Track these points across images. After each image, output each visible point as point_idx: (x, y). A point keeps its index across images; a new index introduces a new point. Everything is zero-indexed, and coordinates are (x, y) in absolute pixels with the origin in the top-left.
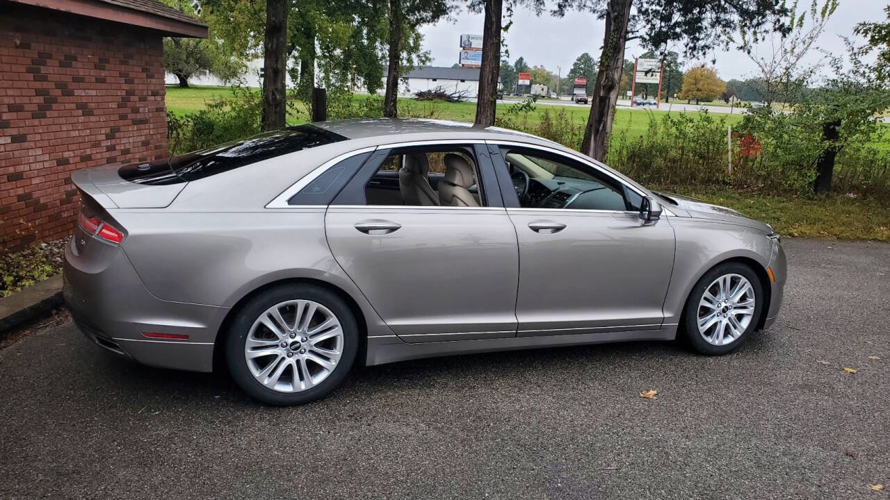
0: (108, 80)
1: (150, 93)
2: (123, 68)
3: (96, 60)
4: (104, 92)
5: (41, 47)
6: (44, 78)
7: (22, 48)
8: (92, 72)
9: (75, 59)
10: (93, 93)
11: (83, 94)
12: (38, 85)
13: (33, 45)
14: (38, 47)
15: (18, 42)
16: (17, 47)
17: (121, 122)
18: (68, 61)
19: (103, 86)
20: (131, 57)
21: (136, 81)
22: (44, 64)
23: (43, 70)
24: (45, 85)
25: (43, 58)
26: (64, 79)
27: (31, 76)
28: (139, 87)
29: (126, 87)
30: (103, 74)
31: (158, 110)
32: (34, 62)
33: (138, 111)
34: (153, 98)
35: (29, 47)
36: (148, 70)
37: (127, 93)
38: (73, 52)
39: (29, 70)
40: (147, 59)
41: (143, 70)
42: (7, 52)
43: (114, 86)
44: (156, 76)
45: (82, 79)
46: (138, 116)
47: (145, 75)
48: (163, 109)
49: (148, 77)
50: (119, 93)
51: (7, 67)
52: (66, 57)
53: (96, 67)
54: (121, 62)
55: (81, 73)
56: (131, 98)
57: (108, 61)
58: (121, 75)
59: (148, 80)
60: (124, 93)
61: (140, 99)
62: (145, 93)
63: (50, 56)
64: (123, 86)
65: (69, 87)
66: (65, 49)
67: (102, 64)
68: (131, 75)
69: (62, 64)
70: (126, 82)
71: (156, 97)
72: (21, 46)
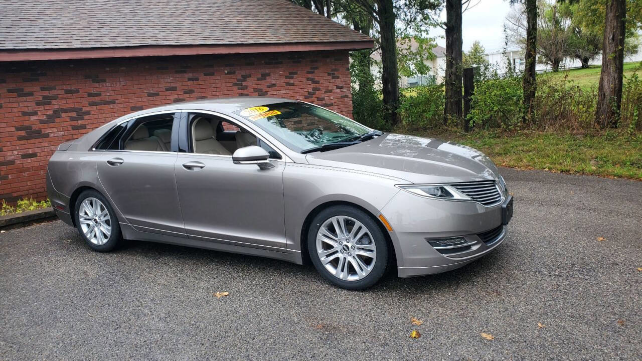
0: (296, 84)
1: (335, 87)
2: (310, 76)
3: (287, 73)
4: (292, 91)
5: (243, 73)
6: (246, 88)
7: (230, 74)
8: (283, 81)
9: (269, 75)
10: (284, 92)
11: (275, 93)
12: (241, 92)
13: (237, 72)
14: (239, 73)
15: (226, 72)
16: (226, 74)
18: (264, 77)
19: (292, 87)
20: (317, 68)
21: (322, 82)
22: (245, 81)
23: (244, 84)
24: (245, 91)
25: (245, 77)
26: (259, 87)
27: (236, 88)
29: (314, 86)
30: (292, 81)
31: (342, 97)
32: (238, 80)
33: (323, 99)
34: (339, 90)
35: (234, 73)
36: (333, 74)
37: (313, 89)
38: (267, 72)
39: (235, 85)
40: (333, 67)
41: (329, 75)
42: (219, 78)
43: (301, 87)
44: (341, 76)
45: (274, 86)
46: (324, 102)
47: (330, 77)
48: (347, 97)
49: (333, 78)
50: (306, 90)
51: (219, 85)
52: (262, 75)
53: (287, 77)
54: (308, 72)
55: (273, 82)
56: (317, 92)
57: (296, 73)
58: (308, 80)
59: (333, 80)
60: (310, 90)
61: (325, 92)
62: (330, 88)
63: (250, 76)
64: (309, 86)
65: (264, 91)
66: (262, 71)
67: (291, 75)
68: (317, 79)
69: (258, 79)
70: (313, 83)
71: (342, 90)
72: (229, 73)
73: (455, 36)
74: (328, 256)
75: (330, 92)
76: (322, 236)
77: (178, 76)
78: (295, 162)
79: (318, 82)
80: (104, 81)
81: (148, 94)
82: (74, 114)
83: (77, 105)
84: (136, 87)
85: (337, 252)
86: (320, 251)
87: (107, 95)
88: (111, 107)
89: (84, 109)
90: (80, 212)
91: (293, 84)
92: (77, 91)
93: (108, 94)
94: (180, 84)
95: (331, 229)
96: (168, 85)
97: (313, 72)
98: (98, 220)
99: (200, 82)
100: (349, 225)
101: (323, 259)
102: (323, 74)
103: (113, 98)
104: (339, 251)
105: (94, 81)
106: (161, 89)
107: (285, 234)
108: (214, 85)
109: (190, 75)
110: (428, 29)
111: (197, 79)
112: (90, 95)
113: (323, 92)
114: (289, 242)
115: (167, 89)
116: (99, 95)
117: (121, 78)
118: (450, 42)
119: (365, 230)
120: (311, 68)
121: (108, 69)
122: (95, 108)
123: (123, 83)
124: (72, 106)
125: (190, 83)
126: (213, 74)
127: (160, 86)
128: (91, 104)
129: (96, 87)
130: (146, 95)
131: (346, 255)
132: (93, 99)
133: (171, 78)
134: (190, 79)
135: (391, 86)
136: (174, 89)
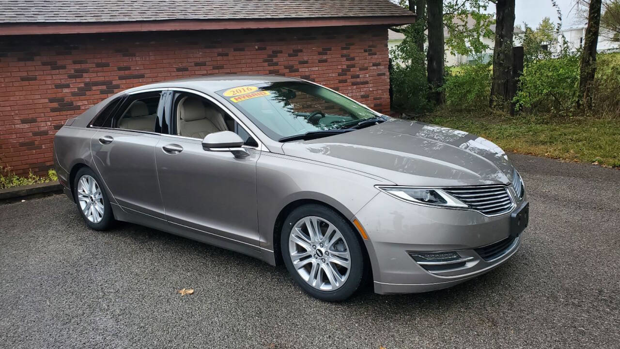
0: (329, 60)
1: (371, 64)
2: (345, 52)
3: (320, 50)
4: (325, 68)
5: (275, 48)
6: (276, 64)
8: (315, 57)
9: (301, 51)
10: (317, 68)
11: (307, 70)
12: (272, 68)
13: (268, 48)
14: (270, 49)
15: (257, 47)
16: (257, 50)
17: (341, 85)
18: (296, 53)
19: (324, 64)
20: (353, 44)
21: (356, 59)
22: (276, 56)
23: (275, 60)
24: (276, 68)
25: (275, 53)
26: (291, 63)
27: (266, 64)
28: (359, 61)
29: (349, 63)
30: (325, 57)
31: (379, 75)
32: (270, 56)
33: (358, 77)
34: (375, 68)
35: (265, 49)
36: (371, 50)
37: (348, 66)
38: (299, 47)
39: (265, 61)
40: (371, 43)
41: (365, 51)
42: (249, 53)
43: (334, 64)
44: (378, 53)
45: (306, 62)
46: (358, 80)
47: (367, 54)
48: (384, 74)
49: (369, 55)
50: (340, 67)
51: (249, 61)
52: (294, 51)
53: (320, 54)
54: (343, 49)
55: (305, 59)
56: (352, 69)
57: (330, 50)
58: (342, 56)
59: (370, 57)
60: (345, 67)
61: (361, 69)
62: (366, 65)
63: (281, 52)
64: (343, 63)
65: (295, 67)
66: (294, 47)
67: (324, 52)
68: (352, 55)
69: (290, 55)
70: (347, 60)
71: (378, 67)
72: (259, 49)
73: (506, 11)
74: (301, 260)
75: (366, 69)
76: (295, 237)
77: (208, 51)
78: (270, 152)
79: (353, 59)
80: (134, 55)
81: (177, 69)
82: (104, 87)
83: (107, 79)
84: (165, 61)
85: (310, 256)
86: (293, 253)
87: (136, 69)
88: (140, 81)
89: (114, 83)
90: (78, 189)
91: (325, 61)
92: (107, 65)
93: (138, 68)
94: (209, 59)
95: (305, 230)
96: (198, 60)
97: (349, 49)
98: (93, 198)
99: (231, 58)
100: (323, 227)
101: (296, 263)
102: (359, 51)
103: (143, 72)
104: (313, 256)
105: (124, 55)
106: (191, 64)
107: (258, 230)
108: (244, 61)
109: (220, 50)
110: (487, 4)
111: (227, 55)
112: (120, 69)
113: (358, 69)
114: (262, 240)
115: (197, 64)
116: (128, 68)
117: (150, 52)
118: (500, 18)
119: (339, 235)
120: (346, 44)
121: (138, 43)
122: (124, 81)
123: (152, 58)
124: (102, 79)
125: (219, 58)
126: (243, 50)
127: (189, 60)
128: (121, 78)
129: (125, 62)
130: (175, 70)
131: (319, 261)
132: (122, 73)
133: (200, 53)
134: (219, 55)
135: (436, 64)
136: (204, 64)
